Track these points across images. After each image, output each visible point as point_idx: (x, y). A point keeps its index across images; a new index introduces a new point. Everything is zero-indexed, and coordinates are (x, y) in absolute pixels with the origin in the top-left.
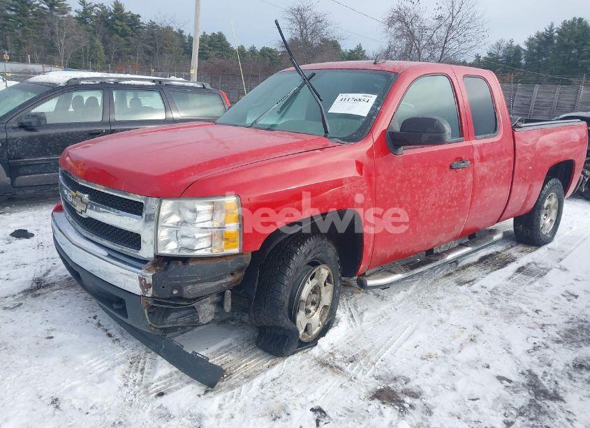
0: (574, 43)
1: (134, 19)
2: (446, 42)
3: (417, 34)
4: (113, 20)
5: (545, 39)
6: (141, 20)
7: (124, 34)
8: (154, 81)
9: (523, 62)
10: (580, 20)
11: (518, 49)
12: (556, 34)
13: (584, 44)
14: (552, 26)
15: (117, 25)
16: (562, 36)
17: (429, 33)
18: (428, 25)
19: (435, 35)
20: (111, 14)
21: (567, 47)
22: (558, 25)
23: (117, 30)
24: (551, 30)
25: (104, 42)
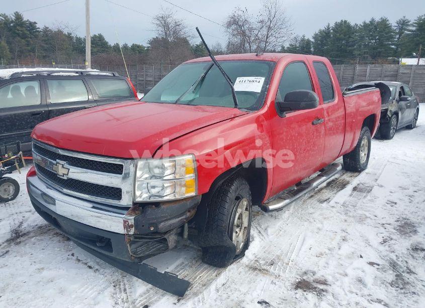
0: (343, 37)
1: (32, 26)
2: (267, 38)
3: (247, 32)
4: (14, 26)
5: (325, 34)
6: (38, 26)
7: (24, 37)
8: (77, 73)
9: (312, 49)
10: (345, 22)
11: (308, 41)
12: (332, 31)
13: (350, 37)
14: (329, 26)
15: (18, 30)
16: (336, 32)
17: (256, 32)
18: (254, 26)
19: (260, 33)
20: (12, 22)
21: (339, 39)
22: (332, 25)
23: (18, 35)
24: (329, 28)
25: (8, 43)
